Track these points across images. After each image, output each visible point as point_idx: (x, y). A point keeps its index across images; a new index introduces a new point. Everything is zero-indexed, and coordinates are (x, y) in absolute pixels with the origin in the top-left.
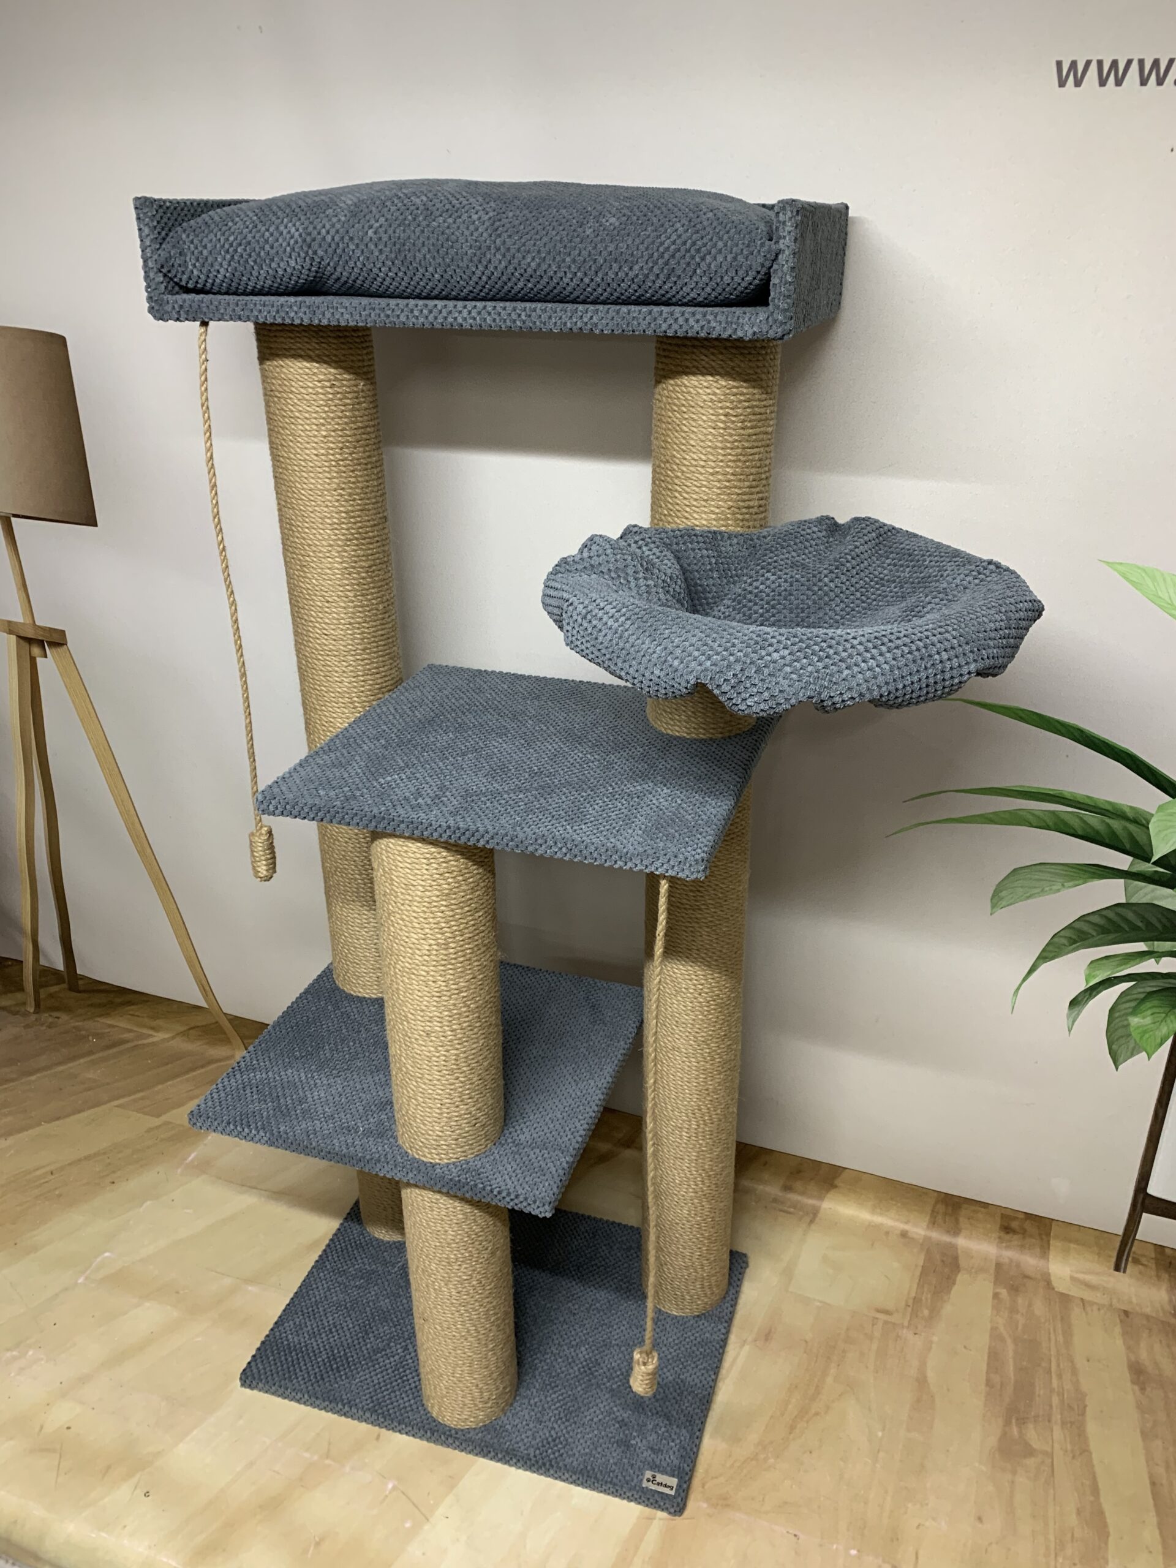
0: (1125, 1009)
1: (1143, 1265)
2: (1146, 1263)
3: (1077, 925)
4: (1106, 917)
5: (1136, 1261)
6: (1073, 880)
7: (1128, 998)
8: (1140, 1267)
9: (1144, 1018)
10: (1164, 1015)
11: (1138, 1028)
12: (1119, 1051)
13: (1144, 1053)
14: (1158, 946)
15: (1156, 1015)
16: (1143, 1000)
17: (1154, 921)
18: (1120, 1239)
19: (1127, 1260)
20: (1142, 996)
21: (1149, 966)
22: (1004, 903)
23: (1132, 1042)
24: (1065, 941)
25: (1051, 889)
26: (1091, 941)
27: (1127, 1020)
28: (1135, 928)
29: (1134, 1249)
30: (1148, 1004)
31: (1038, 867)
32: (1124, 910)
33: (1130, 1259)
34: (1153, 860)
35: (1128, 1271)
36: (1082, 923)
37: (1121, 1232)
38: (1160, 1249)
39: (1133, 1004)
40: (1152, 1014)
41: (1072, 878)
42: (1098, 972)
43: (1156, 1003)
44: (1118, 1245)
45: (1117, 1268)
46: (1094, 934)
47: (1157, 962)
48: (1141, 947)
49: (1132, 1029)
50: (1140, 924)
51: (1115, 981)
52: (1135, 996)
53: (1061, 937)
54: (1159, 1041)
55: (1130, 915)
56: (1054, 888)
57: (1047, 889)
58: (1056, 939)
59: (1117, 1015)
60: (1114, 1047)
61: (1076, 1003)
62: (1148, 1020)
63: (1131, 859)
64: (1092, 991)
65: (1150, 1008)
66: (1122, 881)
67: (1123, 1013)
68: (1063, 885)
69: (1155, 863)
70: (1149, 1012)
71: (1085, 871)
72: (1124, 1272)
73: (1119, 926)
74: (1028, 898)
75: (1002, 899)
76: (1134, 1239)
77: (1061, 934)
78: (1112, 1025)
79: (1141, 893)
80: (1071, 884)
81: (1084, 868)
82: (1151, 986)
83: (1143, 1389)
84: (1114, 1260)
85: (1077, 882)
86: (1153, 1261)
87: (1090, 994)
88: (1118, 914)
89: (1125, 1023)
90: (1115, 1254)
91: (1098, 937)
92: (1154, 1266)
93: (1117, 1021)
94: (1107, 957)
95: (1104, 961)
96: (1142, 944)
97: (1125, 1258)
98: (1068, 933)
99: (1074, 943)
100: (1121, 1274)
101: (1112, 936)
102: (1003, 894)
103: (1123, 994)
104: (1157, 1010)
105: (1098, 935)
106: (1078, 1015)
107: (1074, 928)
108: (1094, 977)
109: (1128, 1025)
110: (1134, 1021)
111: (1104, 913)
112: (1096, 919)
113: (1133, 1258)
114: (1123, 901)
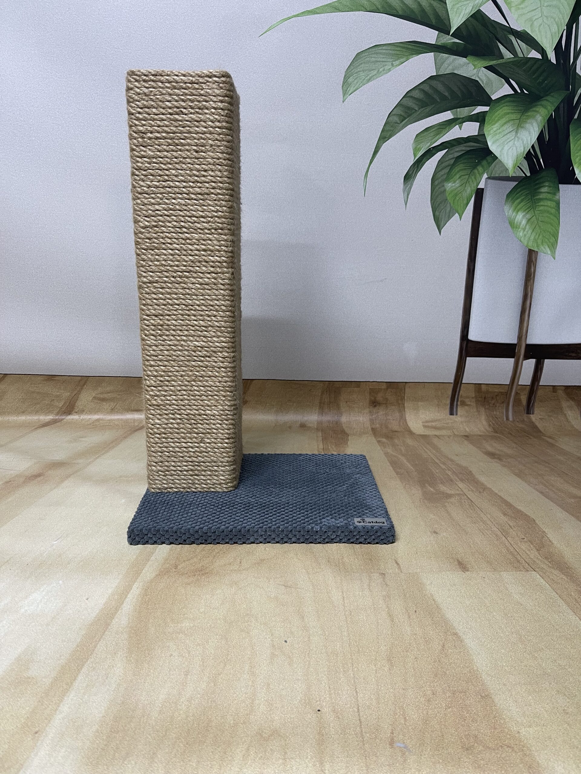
0: (442, 176)
1: (467, 405)
2: (469, 403)
3: (405, 102)
4: (423, 91)
5: (463, 404)
6: (398, 59)
7: (443, 165)
8: (466, 407)
9: (455, 182)
10: (467, 176)
11: (452, 191)
12: (440, 216)
13: (457, 214)
14: (460, 112)
15: (463, 177)
16: (453, 166)
17: (455, 89)
18: (452, 385)
19: (457, 405)
20: (452, 161)
21: (455, 133)
22: (352, 89)
23: (448, 205)
24: (396, 119)
25: (384, 70)
26: (415, 115)
27: (443, 186)
28: (443, 98)
29: (461, 392)
30: (457, 169)
31: (374, 49)
32: (435, 82)
33: (459, 403)
34: (451, 34)
35: (459, 413)
36: (408, 99)
37: (451, 379)
38: (478, 386)
39: (446, 170)
40: (459, 178)
41: (397, 57)
42: (421, 145)
43: (460, 166)
44: (450, 393)
45: (451, 414)
46: (417, 109)
47: (460, 128)
48: (448, 115)
49: (447, 194)
50: (446, 94)
51: (434, 152)
52: (447, 164)
53: (394, 115)
54: (465, 202)
55: (440, 87)
56: (387, 67)
57: (381, 70)
58: (391, 118)
59: (436, 183)
60: (437, 213)
61: (409, 177)
62: (457, 184)
63: (437, 32)
64: (418, 164)
65: (458, 172)
66: (433, 53)
67: (440, 180)
68: (392, 64)
69: (454, 35)
70: (458, 176)
71: (407, 48)
72: (457, 414)
73: (433, 98)
74: (369, 81)
75: (350, 85)
76: (461, 383)
77: (393, 113)
78: (434, 193)
79: (445, 65)
80: (398, 62)
81: (406, 46)
82: (458, 151)
83: (500, 459)
84: (449, 406)
85: (402, 60)
86: (474, 400)
87: (418, 167)
88: (431, 87)
89: (442, 189)
90: (448, 402)
91: (420, 111)
92: (474, 405)
93: (437, 188)
94: (427, 129)
95: (425, 133)
96: (449, 112)
97: (455, 403)
98: (399, 111)
99: (402, 121)
100: (455, 416)
101: (428, 109)
102: (350, 80)
103: (440, 162)
104: (461, 173)
105: (419, 109)
106: (410, 188)
107: (401, 105)
108: (419, 150)
109: (445, 190)
110: (449, 186)
111: (421, 87)
112: (417, 94)
113: (461, 401)
114: (435, 74)
